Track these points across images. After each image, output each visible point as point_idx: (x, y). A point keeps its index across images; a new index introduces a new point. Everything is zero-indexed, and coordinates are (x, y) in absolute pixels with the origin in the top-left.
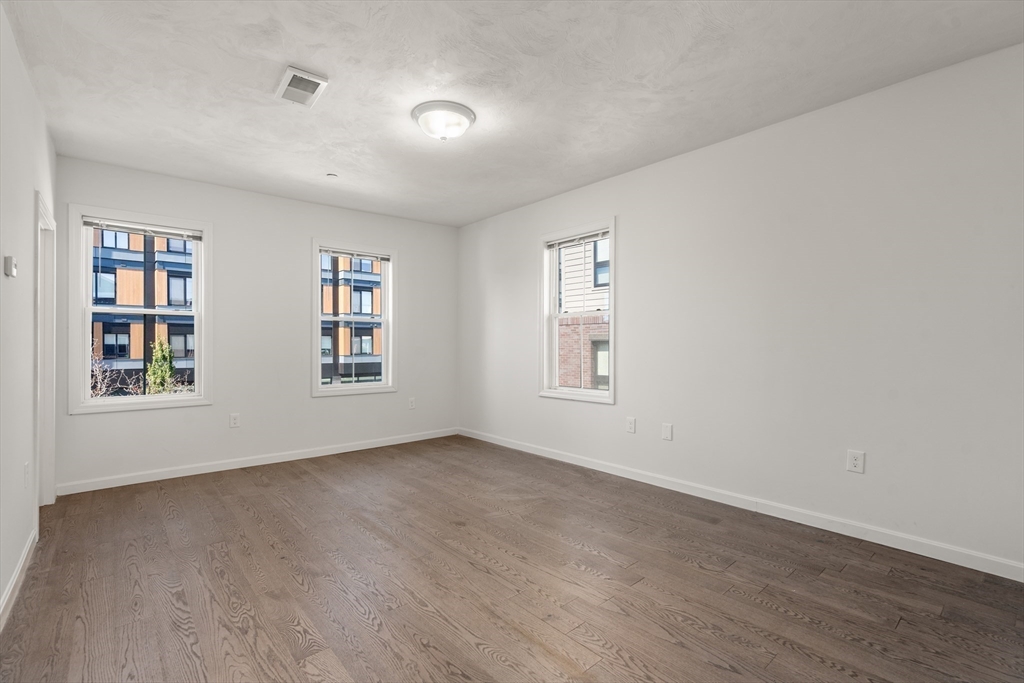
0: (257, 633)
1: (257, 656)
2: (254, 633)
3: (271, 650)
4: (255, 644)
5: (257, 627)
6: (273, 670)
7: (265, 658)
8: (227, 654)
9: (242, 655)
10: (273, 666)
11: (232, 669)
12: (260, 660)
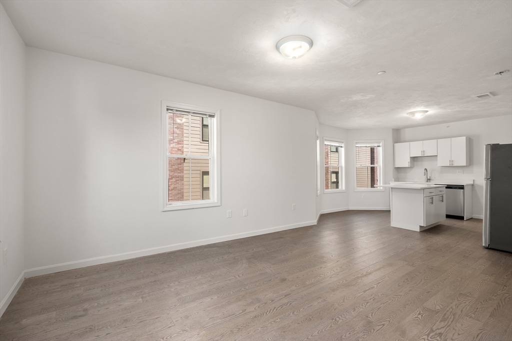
0: (436, 330)
1: (449, 324)
2: (437, 330)
3: (441, 321)
4: (443, 327)
5: (432, 331)
6: (450, 317)
7: (447, 321)
8: (459, 334)
9: (454, 329)
10: (448, 318)
11: (463, 329)
12: (450, 322)
